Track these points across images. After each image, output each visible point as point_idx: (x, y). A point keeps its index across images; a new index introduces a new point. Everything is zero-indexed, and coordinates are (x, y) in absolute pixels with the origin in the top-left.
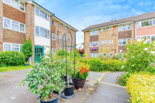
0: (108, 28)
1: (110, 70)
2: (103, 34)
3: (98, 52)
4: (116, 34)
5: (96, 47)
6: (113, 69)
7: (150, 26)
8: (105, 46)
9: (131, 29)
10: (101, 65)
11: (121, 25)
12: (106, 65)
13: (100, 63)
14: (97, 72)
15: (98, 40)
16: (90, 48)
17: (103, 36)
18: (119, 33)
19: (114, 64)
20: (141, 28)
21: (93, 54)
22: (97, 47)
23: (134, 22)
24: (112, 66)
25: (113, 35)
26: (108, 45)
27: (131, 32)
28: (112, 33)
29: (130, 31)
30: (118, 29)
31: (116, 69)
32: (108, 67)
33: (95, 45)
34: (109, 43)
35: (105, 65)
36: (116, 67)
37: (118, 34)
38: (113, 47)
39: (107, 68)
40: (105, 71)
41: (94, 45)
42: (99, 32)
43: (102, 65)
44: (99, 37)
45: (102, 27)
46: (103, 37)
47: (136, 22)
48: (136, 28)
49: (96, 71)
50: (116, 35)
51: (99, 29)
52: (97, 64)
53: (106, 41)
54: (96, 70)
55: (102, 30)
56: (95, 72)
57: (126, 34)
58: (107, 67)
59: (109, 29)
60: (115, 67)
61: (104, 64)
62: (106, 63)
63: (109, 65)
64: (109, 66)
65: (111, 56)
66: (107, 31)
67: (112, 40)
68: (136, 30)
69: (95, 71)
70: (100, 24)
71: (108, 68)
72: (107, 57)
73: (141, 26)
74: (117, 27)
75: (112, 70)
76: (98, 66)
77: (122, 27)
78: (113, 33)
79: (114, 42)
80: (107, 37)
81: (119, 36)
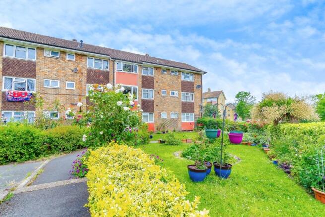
0: (65, 53)
1: (63, 150)
2: (51, 65)
3: (34, 109)
4: (82, 71)
5: (26, 94)
6: (70, 145)
7: (132, 73)
8: (54, 93)
9: (108, 70)
10: (36, 140)
11: (92, 57)
12: (50, 139)
13: (32, 135)
14: (19, 163)
15: (34, 76)
16: (4, 93)
17: (52, 68)
18: (89, 71)
19: (73, 136)
20: (122, 71)
21: (15, 113)
22: (31, 94)
23: (113, 58)
24: (68, 141)
25: (76, 72)
26: (63, 92)
27: (109, 75)
28: (73, 68)
29: (108, 73)
30: (86, 62)
31: (78, 144)
32: (57, 144)
33: (23, 87)
34: (67, 88)
35: (47, 140)
36: (78, 141)
37: (86, 73)
38: (76, 99)
39: (54, 145)
40: (48, 154)
41: (20, 86)
42: (38, 55)
43: (40, 140)
44: (37, 67)
45: (48, 45)
46: (49, 70)
47: (115, 59)
48: (116, 70)
49: (19, 160)
50: (82, 74)
51: (38, 48)
52: (22, 140)
53: (59, 81)
54: (16, 159)
55: (48, 54)
56: (15, 163)
57: (101, 77)
58: (53, 143)
59: (67, 57)
60: (75, 141)
61: (45, 138)
62: (52, 136)
63: (61, 138)
64: (60, 141)
65: (71, 118)
66: (63, 59)
67: (74, 83)
68: (115, 74)
69: (15, 161)
70: (42, 36)
71: (57, 146)
72: (59, 120)
73: (122, 69)
74: (84, 57)
75: (69, 149)
76: (27, 144)
77: (93, 61)
78: (76, 69)
79: (79, 89)
80: (62, 75)
81: (87, 76)
